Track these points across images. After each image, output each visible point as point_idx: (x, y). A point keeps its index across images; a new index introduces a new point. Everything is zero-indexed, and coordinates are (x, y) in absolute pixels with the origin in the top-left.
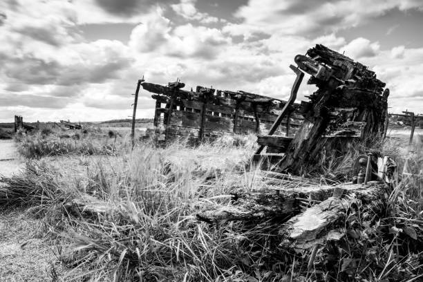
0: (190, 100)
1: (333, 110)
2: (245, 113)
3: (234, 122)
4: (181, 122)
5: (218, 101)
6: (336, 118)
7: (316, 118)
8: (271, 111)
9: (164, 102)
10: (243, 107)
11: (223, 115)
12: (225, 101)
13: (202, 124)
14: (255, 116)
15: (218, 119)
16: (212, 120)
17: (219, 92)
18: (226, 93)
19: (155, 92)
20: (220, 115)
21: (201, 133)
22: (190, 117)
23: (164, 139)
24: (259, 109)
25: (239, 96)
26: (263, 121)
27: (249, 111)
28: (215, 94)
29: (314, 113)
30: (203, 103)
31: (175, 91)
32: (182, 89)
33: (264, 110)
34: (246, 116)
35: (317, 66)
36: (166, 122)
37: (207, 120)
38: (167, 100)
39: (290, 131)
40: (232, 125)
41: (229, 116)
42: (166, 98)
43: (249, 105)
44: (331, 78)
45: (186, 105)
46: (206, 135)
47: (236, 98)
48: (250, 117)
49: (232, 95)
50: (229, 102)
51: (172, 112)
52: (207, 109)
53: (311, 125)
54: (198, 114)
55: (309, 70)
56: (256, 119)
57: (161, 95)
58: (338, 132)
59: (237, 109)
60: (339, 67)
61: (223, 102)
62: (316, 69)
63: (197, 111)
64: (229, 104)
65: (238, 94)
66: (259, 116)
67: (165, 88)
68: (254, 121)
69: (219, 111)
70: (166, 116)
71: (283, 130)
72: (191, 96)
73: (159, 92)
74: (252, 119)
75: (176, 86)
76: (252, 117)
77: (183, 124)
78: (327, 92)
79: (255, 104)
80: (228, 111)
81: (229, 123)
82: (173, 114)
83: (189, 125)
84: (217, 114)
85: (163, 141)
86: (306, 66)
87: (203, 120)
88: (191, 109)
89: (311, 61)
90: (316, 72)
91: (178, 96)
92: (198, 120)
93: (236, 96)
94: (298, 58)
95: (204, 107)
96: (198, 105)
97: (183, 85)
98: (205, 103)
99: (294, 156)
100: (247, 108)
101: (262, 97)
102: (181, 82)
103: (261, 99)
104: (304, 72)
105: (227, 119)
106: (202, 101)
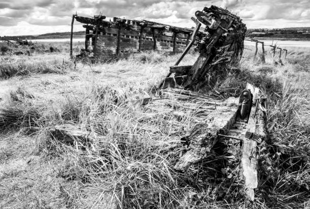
0: (109, 27)
1: (219, 49)
2: (146, 35)
3: (140, 42)
4: (104, 43)
5: (129, 28)
6: (219, 53)
7: (208, 55)
8: (164, 33)
9: (92, 29)
10: (145, 31)
11: (132, 37)
12: (133, 27)
13: (118, 44)
14: (153, 37)
15: (129, 40)
16: (125, 41)
17: (129, 21)
18: (134, 22)
19: (85, 23)
20: (130, 37)
21: (117, 50)
22: (110, 39)
23: (93, 56)
24: (156, 32)
25: (143, 24)
26: (158, 40)
27: (149, 34)
28: (126, 23)
29: (207, 51)
30: (118, 30)
31: (99, 21)
32: (104, 20)
33: (159, 32)
34: (147, 37)
35: (211, 20)
36: (93, 44)
37: (121, 41)
38: (94, 28)
39: (176, 46)
40: (138, 44)
41: (136, 37)
42: (93, 27)
43: (149, 29)
44: (219, 27)
45: (107, 31)
46: (122, 52)
47: (141, 25)
48: (150, 37)
49: (138, 23)
50: (136, 28)
51: (98, 36)
52: (121, 34)
53: (204, 59)
54: (115, 37)
55: (205, 22)
56: (154, 39)
57: (89, 25)
58: (219, 60)
59: (141, 32)
60: (224, 20)
61: (132, 28)
62: (210, 22)
63: (115, 35)
64: (136, 29)
65: (142, 22)
66: (156, 37)
67: (92, 20)
68: (153, 40)
69: (129, 34)
70: (94, 40)
71: (171, 46)
72: (110, 24)
73: (87, 23)
74: (151, 39)
75: (99, 18)
76: (151, 38)
77: (105, 44)
78: (216, 37)
79: (153, 29)
80: (135, 34)
81: (136, 43)
82: (98, 38)
83: (109, 45)
84: (128, 36)
85: (92, 57)
86: (203, 19)
87: (118, 41)
88: (110, 34)
89: (206, 16)
90: (210, 24)
91: (101, 25)
92: (115, 41)
93: (141, 24)
94: (197, 13)
95: (119, 32)
96: (114, 31)
97: (104, 17)
98: (120, 29)
99: (193, 79)
100: (148, 31)
101: (158, 24)
102: (103, 15)
103: (158, 26)
104: (201, 23)
105: (135, 39)
106: (118, 28)
